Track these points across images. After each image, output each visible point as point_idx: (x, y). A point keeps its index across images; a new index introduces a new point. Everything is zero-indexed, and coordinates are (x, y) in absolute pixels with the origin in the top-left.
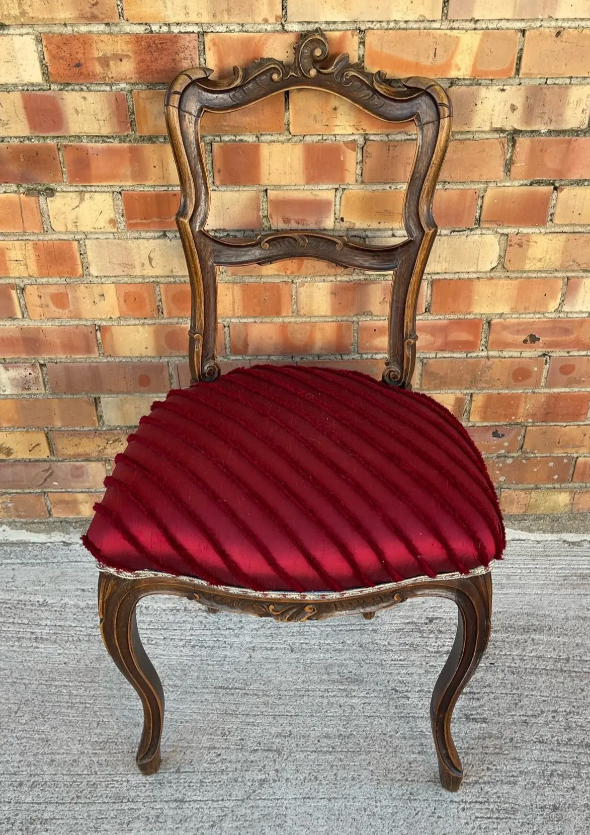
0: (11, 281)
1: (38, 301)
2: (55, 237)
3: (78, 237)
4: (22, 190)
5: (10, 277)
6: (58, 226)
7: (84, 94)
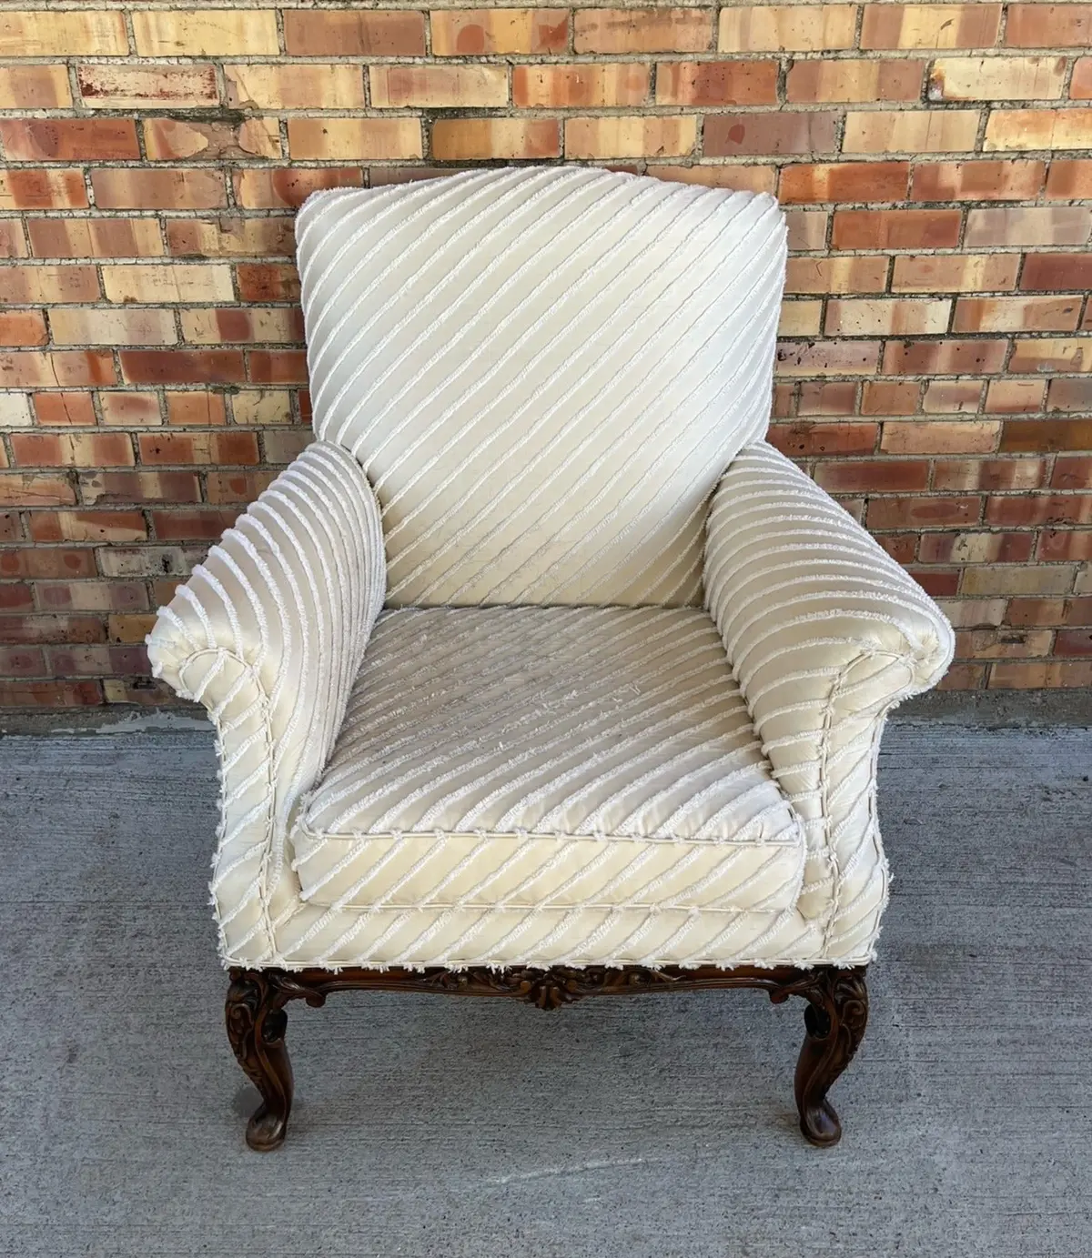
0: (195, 468)
1: (218, 487)
2: (238, 429)
3: (257, 429)
4: (210, 388)
5: (194, 465)
6: (240, 419)
7: (269, 310)
